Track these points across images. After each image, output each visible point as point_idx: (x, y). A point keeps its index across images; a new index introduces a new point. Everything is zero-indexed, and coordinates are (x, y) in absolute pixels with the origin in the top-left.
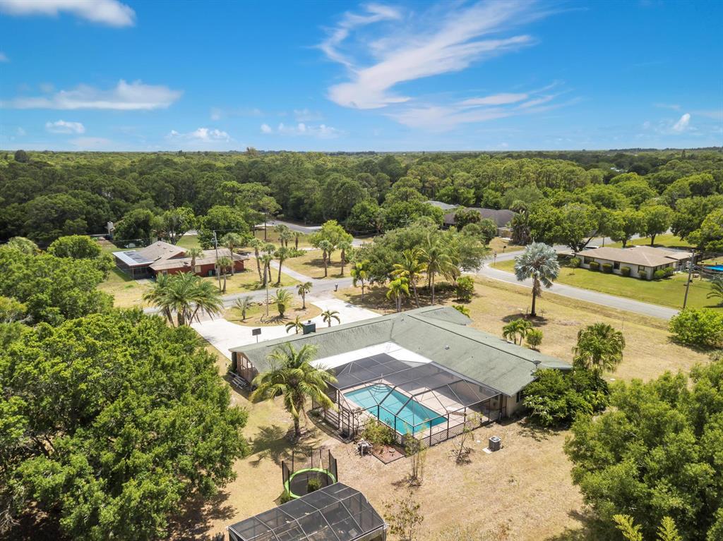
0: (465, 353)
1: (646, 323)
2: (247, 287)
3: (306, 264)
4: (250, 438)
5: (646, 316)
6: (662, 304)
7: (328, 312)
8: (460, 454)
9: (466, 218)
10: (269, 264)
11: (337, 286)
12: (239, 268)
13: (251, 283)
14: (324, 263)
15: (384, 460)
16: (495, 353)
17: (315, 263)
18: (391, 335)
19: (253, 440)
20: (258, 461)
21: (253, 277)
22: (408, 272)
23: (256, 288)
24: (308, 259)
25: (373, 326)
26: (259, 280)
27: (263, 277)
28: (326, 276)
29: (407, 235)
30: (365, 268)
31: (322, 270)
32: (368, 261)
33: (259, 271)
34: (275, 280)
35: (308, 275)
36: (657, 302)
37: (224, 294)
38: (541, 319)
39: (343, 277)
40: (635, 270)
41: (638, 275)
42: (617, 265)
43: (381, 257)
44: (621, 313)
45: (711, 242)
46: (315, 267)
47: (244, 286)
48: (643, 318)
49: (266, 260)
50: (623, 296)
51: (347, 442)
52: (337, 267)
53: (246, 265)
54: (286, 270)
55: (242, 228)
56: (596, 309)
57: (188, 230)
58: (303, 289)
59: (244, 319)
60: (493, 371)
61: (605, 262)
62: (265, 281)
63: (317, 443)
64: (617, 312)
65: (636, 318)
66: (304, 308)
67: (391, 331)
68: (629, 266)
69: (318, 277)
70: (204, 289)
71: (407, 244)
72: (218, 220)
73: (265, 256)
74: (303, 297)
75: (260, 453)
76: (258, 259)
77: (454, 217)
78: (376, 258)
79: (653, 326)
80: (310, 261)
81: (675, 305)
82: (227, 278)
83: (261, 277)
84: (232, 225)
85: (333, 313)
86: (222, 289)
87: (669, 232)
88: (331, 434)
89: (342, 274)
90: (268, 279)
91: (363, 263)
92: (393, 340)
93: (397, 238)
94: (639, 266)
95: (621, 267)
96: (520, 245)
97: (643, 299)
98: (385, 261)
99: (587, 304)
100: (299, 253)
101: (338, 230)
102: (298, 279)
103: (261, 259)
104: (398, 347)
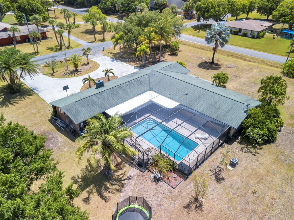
0: (199, 97)
1: (264, 64)
2: (51, 49)
3: (82, 33)
4: (78, 176)
5: (264, 59)
6: (266, 52)
7: (107, 70)
8: (216, 173)
9: (161, 4)
10: (62, 35)
11: (104, 48)
12: (44, 36)
13: (53, 46)
14: (92, 32)
15: (172, 185)
16: (217, 97)
17: (87, 32)
18: (149, 85)
19: (80, 177)
20: (88, 197)
21: (53, 42)
22: (148, 41)
23: (57, 50)
24: (82, 29)
25: (138, 80)
26: (58, 45)
27: (60, 43)
28: (95, 41)
29: (143, 16)
30: (121, 38)
31: (93, 36)
32: (122, 33)
33: (57, 39)
34: (67, 44)
35: (85, 40)
36: (263, 51)
37: (38, 54)
38: (217, 65)
39: (104, 41)
40: (249, 33)
41: (250, 36)
42: (240, 30)
43: (130, 31)
44: (251, 58)
45: (284, 18)
46: (88, 34)
47: (49, 49)
48: (263, 61)
49: (60, 33)
50: (247, 47)
51: (143, 170)
52: (100, 34)
53: (48, 35)
54: (72, 37)
55: (41, 10)
56: (238, 56)
57: (7, 12)
58: (86, 52)
59: (54, 72)
60: (219, 110)
61: (234, 29)
62: (61, 45)
63: (124, 174)
64: (249, 58)
65: (259, 61)
66: (88, 63)
67: (149, 83)
68: (246, 31)
69: (91, 41)
70: (24, 59)
71: (144, 22)
72: (25, 6)
73: (59, 30)
74: (87, 57)
75: (87, 189)
76: (55, 32)
77: (154, 3)
78: (127, 31)
79: (268, 65)
80: (84, 31)
81: (272, 52)
82: (38, 43)
83: (58, 43)
84: (35, 9)
85: (110, 70)
86: (36, 51)
87: (255, 11)
88: (131, 165)
89: (104, 39)
90: (63, 44)
91: (120, 34)
92: (151, 89)
93: (137, 19)
94: (252, 31)
95: (243, 31)
96: (188, 19)
97: (256, 49)
98: (133, 33)
99: (233, 54)
100: (77, 26)
101: (99, 12)
102: (80, 43)
103: (57, 32)
104: (157, 94)
